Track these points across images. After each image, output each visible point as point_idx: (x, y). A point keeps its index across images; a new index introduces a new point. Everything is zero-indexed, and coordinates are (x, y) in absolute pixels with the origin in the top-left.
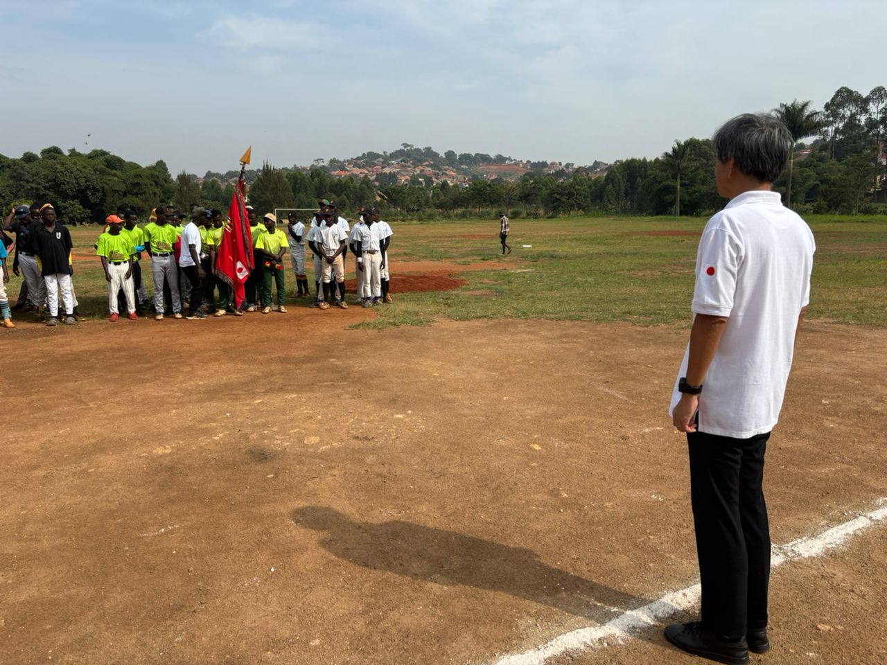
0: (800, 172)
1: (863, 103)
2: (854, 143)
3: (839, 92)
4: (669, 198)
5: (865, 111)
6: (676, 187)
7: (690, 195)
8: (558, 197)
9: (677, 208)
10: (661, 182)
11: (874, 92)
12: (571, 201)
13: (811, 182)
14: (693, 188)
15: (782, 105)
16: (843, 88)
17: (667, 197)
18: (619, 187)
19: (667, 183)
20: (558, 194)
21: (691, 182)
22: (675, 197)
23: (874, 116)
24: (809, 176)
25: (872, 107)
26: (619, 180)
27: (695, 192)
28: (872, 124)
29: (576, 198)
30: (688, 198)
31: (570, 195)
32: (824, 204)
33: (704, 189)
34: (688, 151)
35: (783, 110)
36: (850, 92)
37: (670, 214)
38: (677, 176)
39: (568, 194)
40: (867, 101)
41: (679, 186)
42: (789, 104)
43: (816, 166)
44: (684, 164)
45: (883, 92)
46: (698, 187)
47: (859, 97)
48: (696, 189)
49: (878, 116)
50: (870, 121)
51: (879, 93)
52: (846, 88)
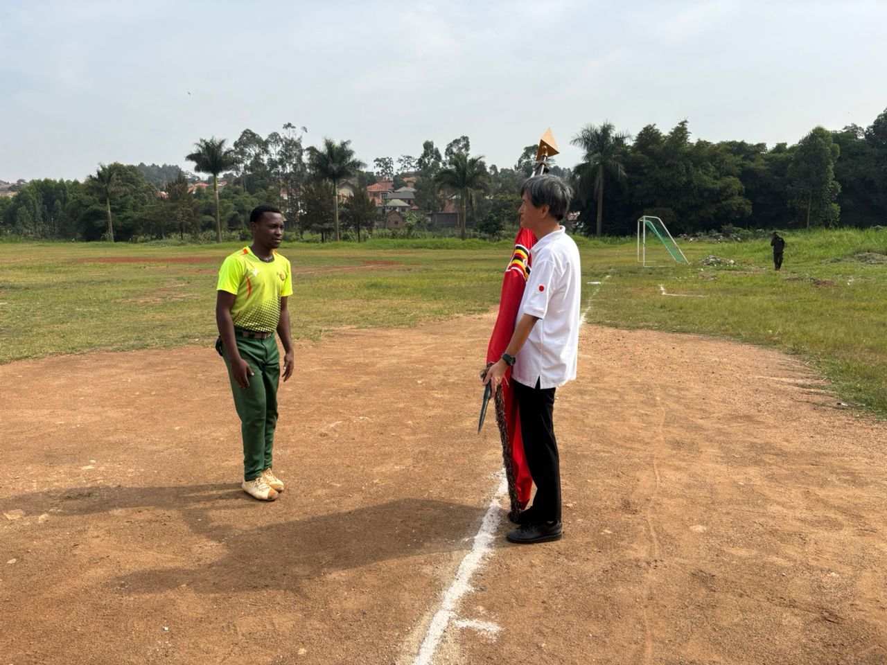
1: (264, 145)
2: (261, 179)
3: (245, 133)
4: (99, 223)
5: (267, 152)
6: (107, 213)
7: (122, 220)
9: (111, 234)
10: (87, 206)
11: (271, 136)
13: (231, 212)
14: (125, 214)
15: (202, 140)
16: (247, 130)
17: (98, 222)
18: (35, 209)
19: (95, 207)
21: (122, 207)
22: (107, 223)
23: (273, 157)
24: (229, 206)
25: (271, 149)
26: (34, 202)
27: (127, 218)
28: (273, 164)
30: (120, 224)
33: (137, 215)
34: (114, 175)
35: (203, 144)
36: (254, 135)
37: (104, 239)
38: (106, 200)
40: (267, 142)
41: (109, 211)
42: (208, 140)
43: (233, 198)
44: (112, 189)
45: (278, 137)
46: (129, 213)
47: (260, 139)
48: (128, 215)
49: (276, 158)
50: (271, 161)
51: (275, 137)
52: (250, 130)
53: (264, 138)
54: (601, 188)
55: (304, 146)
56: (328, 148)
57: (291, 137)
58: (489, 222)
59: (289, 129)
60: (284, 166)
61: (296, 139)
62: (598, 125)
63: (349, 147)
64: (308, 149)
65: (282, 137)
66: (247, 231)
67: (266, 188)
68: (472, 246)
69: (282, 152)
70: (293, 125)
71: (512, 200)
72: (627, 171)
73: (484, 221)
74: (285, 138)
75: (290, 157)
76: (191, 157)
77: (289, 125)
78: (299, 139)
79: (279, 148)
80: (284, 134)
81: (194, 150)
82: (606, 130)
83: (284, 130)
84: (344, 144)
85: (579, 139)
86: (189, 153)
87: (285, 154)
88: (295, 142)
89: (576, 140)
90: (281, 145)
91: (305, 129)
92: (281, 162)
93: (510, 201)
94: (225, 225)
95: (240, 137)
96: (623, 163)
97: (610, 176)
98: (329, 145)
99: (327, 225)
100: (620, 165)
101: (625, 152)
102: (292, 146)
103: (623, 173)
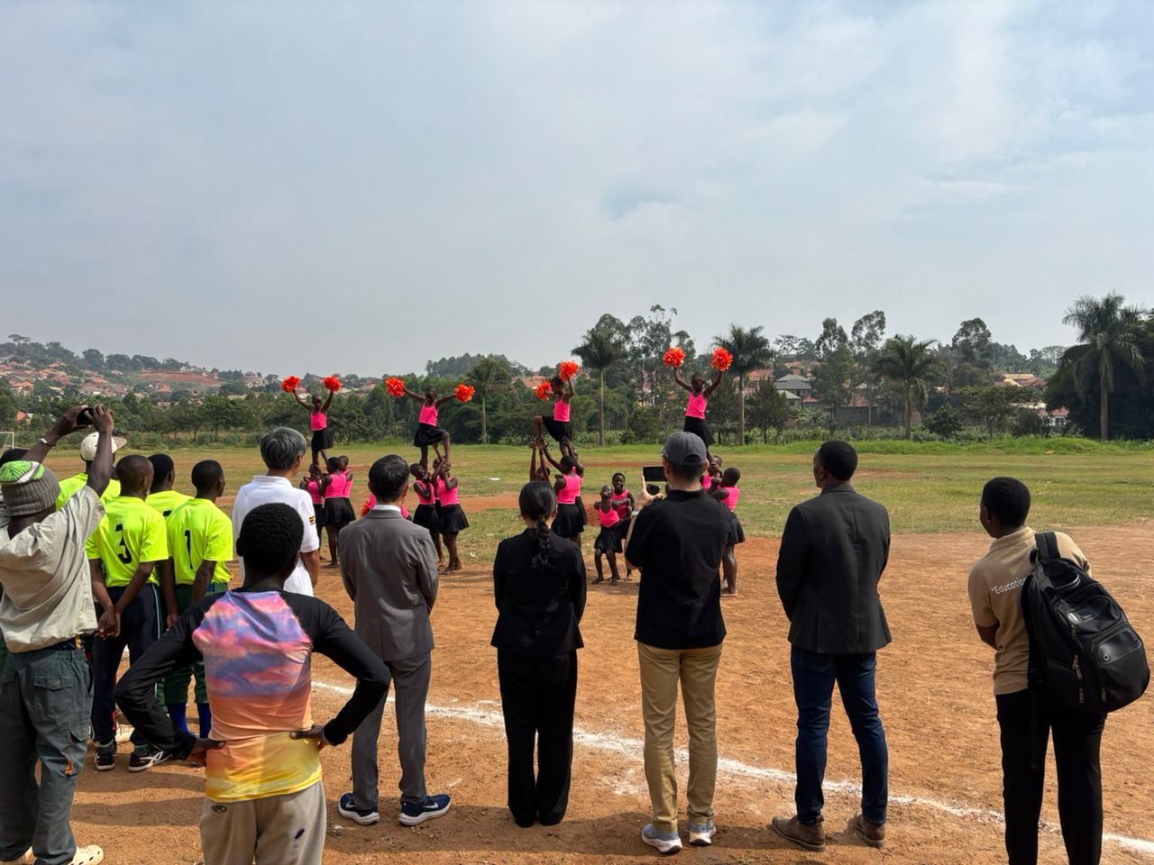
1: (626, 331)
2: (623, 370)
3: (603, 319)
4: (471, 424)
5: (628, 338)
6: (481, 413)
7: (493, 420)
8: (335, 420)
9: (485, 436)
10: (459, 406)
11: (634, 321)
12: (352, 425)
13: (593, 410)
14: (496, 413)
16: (606, 315)
17: (469, 423)
18: (388, 410)
19: (467, 407)
20: (334, 416)
21: (493, 407)
22: (481, 424)
23: (636, 345)
24: (589, 404)
25: (634, 335)
26: (387, 400)
27: (499, 418)
28: (636, 353)
29: (359, 422)
30: (492, 425)
31: (351, 418)
32: (632, 433)
33: (508, 415)
36: (613, 320)
37: (481, 442)
39: (347, 417)
40: (629, 328)
41: (484, 411)
43: (593, 393)
44: (489, 387)
45: (642, 322)
46: (501, 412)
47: (622, 325)
48: (500, 414)
49: (639, 345)
50: (633, 349)
51: (638, 323)
52: (609, 315)
53: (626, 323)
54: (1110, 375)
55: (673, 331)
56: (735, 337)
57: (659, 320)
58: (942, 419)
59: (658, 310)
60: (648, 355)
61: (663, 323)
62: (1099, 298)
63: (759, 335)
64: (677, 334)
65: (647, 321)
66: (631, 432)
67: (627, 382)
68: (935, 450)
69: (646, 338)
70: (663, 307)
71: (976, 393)
72: (1144, 354)
73: (935, 419)
74: (651, 322)
75: (656, 344)
76: (577, 352)
77: (658, 307)
78: (667, 323)
79: (643, 334)
80: (651, 317)
81: (580, 343)
82: (1111, 304)
83: (652, 313)
84: (754, 331)
85: (1073, 315)
86: (574, 348)
87: (649, 341)
88: (662, 328)
89: (1067, 318)
90: (645, 330)
91: (675, 311)
92: (646, 350)
93: (973, 394)
94: (584, 424)
95: (597, 322)
96: (1136, 342)
97: (1119, 362)
98: (737, 334)
99: (728, 425)
100: (1133, 347)
101: (1138, 330)
102: (659, 331)
103: (1139, 357)
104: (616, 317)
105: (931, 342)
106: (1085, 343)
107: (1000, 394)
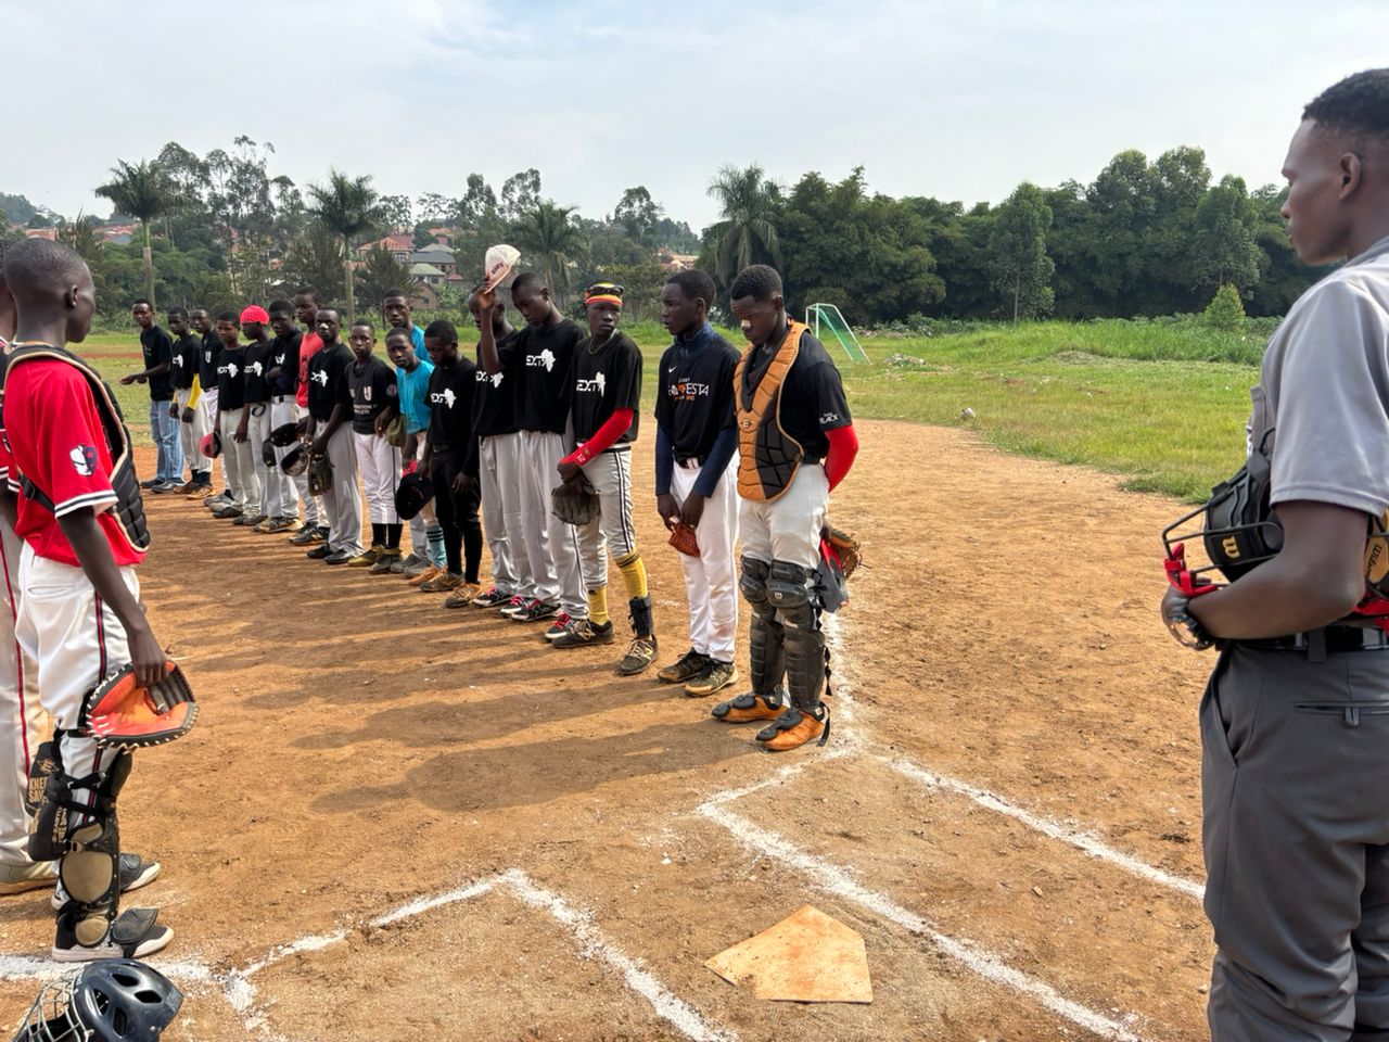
0: (135, 263)
1: (202, 170)
2: (199, 227)
3: (170, 148)
5: (208, 183)
11: (212, 155)
15: (121, 165)
16: (172, 144)
23: (218, 191)
25: (214, 178)
28: (218, 202)
35: (124, 171)
36: (183, 153)
40: (205, 167)
42: (134, 165)
45: (224, 158)
47: (195, 160)
49: (225, 192)
50: (214, 197)
51: (219, 158)
52: (176, 145)
53: (202, 157)
54: (748, 257)
55: (270, 175)
56: (336, 187)
57: (248, 158)
59: (244, 144)
60: (237, 206)
61: (255, 163)
63: (367, 186)
64: (276, 180)
65: (231, 158)
67: (208, 243)
69: (233, 183)
70: (252, 139)
72: (780, 235)
74: (238, 160)
75: (247, 192)
76: (104, 191)
77: (245, 139)
78: (261, 163)
79: (226, 177)
80: (236, 153)
82: (752, 176)
83: (237, 147)
84: (360, 181)
85: (717, 186)
86: (98, 186)
87: (237, 187)
88: (254, 169)
89: (711, 188)
90: (230, 171)
91: (270, 147)
92: (232, 199)
96: (776, 223)
97: (758, 243)
98: (339, 183)
100: (771, 227)
101: (779, 207)
102: (248, 174)
103: (775, 238)
104: (189, 151)
105: (572, 209)
106: (727, 219)
107: (645, 274)
